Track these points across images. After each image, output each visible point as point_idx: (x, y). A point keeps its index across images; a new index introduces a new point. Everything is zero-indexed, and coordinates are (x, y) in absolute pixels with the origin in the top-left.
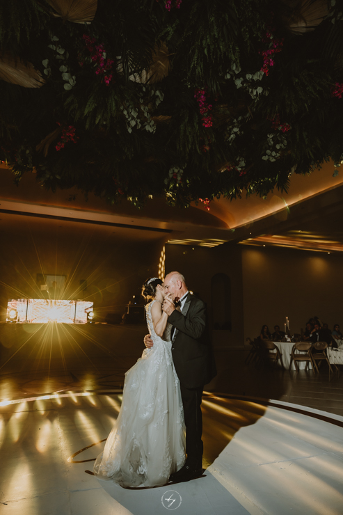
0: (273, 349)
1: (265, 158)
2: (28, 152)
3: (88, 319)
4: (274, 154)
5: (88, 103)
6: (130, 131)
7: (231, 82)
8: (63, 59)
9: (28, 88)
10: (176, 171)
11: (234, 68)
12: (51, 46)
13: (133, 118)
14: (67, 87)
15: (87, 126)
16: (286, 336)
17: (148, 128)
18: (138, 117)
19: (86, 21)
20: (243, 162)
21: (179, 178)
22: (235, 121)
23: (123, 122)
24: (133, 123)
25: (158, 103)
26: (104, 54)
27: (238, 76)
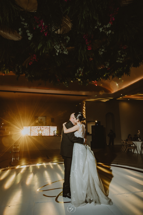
0: (133, 145)
1: (117, 61)
2: (20, 67)
3: (54, 134)
4: (121, 59)
5: (40, 44)
6: (57, 54)
7: (98, 30)
8: (27, 27)
9: (16, 41)
10: (80, 70)
11: (98, 24)
12: (22, 23)
13: (58, 49)
14: (29, 39)
15: (40, 54)
16: (139, 139)
17: (65, 52)
18: (60, 48)
19: (34, 11)
20: (108, 64)
21: (81, 73)
22: (103, 46)
23: (54, 51)
24: (58, 51)
25: (67, 41)
26: (44, 23)
27: (101, 27)
